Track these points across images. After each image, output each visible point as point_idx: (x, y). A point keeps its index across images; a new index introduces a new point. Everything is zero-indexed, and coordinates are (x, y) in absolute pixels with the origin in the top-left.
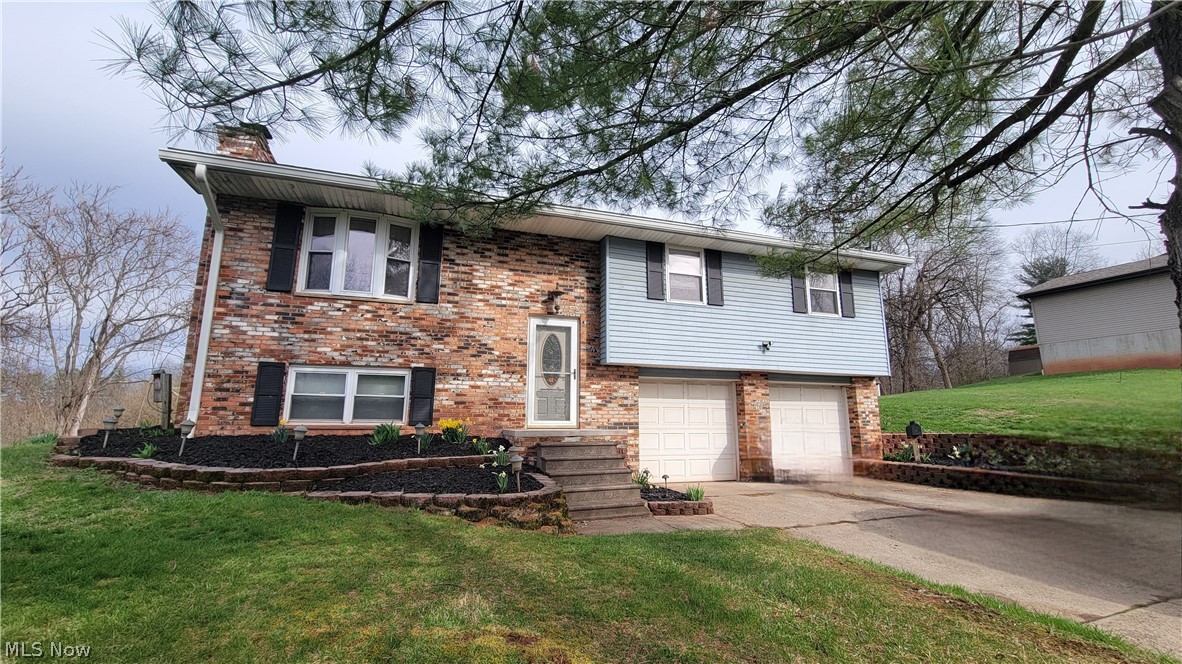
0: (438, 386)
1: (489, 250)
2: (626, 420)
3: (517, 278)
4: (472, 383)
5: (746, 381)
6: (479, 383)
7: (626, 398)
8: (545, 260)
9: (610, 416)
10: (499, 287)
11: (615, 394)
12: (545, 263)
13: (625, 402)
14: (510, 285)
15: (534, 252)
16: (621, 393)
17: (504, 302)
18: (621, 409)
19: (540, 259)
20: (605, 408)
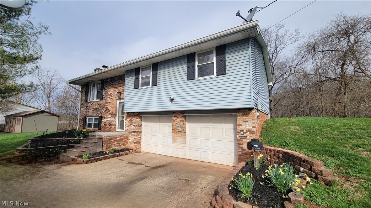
0: (102, 120)
2: (135, 130)
3: (114, 90)
4: (107, 119)
6: (108, 119)
7: (135, 123)
9: (131, 129)
10: (111, 93)
11: (132, 122)
20: (130, 126)
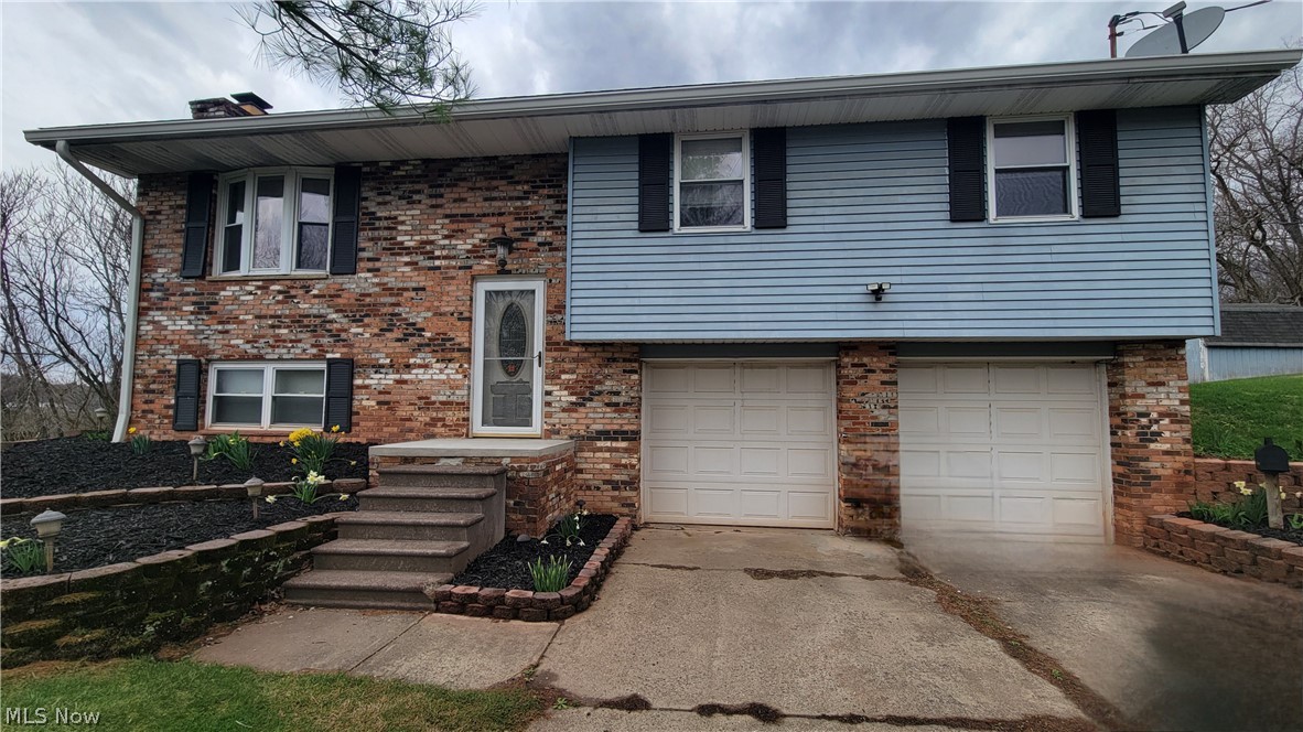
0: (358, 382)
1: (419, 192)
2: (616, 427)
5: (846, 360)
7: (617, 393)
8: (495, 194)
9: (590, 421)
10: (432, 242)
11: (597, 388)
12: (494, 199)
13: (615, 399)
14: (446, 237)
15: (478, 185)
16: (609, 385)
17: (437, 263)
18: (608, 410)
19: (488, 194)
20: (581, 409)
